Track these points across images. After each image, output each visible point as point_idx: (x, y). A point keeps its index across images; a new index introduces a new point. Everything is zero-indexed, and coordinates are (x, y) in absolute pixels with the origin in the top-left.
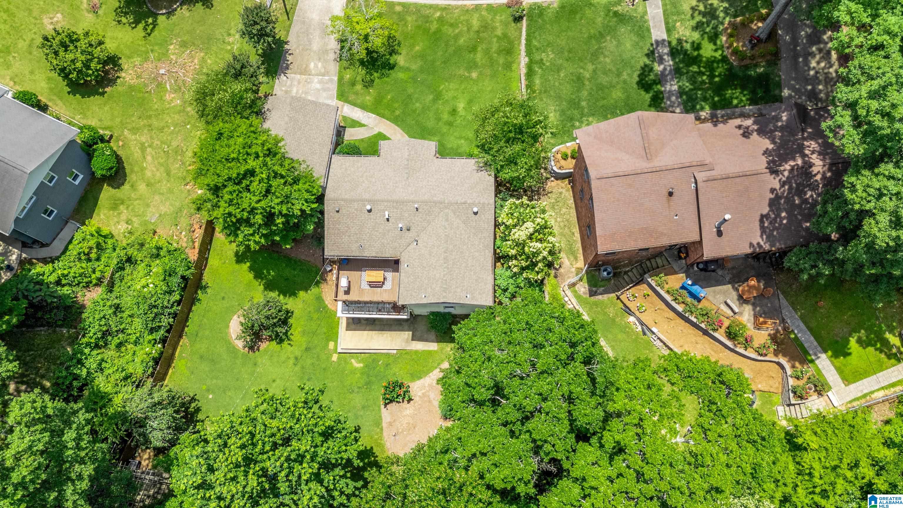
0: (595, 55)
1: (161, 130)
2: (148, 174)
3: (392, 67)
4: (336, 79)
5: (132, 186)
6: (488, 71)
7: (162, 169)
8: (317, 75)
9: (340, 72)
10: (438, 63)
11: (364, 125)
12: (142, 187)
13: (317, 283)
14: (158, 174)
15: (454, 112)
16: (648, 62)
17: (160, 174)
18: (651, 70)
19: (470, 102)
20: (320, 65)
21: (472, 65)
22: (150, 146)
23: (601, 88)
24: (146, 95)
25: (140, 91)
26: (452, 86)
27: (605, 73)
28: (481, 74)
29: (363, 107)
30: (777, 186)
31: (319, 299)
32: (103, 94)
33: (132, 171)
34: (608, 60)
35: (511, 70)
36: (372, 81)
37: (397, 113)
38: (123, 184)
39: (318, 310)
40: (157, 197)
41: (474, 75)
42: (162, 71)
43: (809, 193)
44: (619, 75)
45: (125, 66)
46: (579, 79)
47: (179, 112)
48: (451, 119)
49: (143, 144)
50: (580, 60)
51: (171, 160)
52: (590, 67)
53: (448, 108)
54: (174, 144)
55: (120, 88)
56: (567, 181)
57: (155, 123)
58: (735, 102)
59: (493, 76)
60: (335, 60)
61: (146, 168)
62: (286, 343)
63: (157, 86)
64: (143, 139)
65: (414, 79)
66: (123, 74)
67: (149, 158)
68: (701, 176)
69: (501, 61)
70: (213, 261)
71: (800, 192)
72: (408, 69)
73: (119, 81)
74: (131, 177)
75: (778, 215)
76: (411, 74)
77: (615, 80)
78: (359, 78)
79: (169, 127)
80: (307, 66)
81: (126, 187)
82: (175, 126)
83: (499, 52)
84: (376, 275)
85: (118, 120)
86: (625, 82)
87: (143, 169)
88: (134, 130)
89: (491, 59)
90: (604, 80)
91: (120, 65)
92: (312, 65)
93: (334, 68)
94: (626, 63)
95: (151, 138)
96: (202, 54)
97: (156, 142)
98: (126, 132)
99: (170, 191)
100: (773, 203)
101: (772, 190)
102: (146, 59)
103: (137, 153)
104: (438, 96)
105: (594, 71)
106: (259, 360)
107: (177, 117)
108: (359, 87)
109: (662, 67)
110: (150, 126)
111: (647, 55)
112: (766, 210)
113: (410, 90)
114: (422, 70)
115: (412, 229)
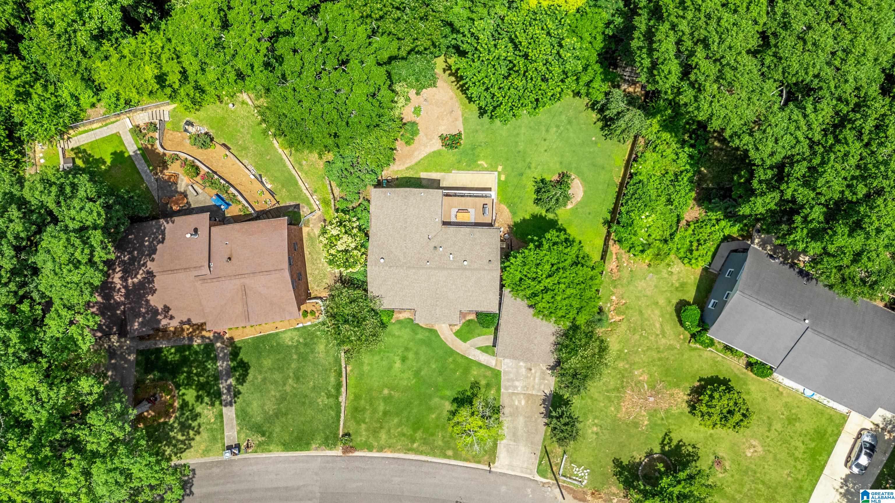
0: (283, 398)
1: (649, 348)
2: (657, 312)
3: (455, 400)
4: (502, 390)
5: (670, 302)
6: (374, 394)
7: (646, 316)
8: (518, 394)
9: (499, 396)
10: (416, 403)
11: (479, 348)
12: (662, 302)
13: (516, 225)
14: (649, 312)
15: (404, 359)
16: (240, 387)
17: (647, 312)
18: (237, 380)
19: (390, 368)
20: (516, 403)
21: (387, 400)
22: (657, 335)
23: (280, 369)
24: (664, 379)
25: (669, 382)
26: (405, 383)
27: (276, 382)
28: (381, 392)
29: (479, 365)
30: (149, 263)
31: (514, 213)
32: (701, 380)
33: (671, 315)
34: (273, 393)
35: (355, 394)
36: (472, 388)
37: (451, 360)
38: (677, 303)
39: (515, 204)
40: (649, 293)
41: (386, 392)
42: (652, 399)
43: (126, 258)
44: (264, 379)
45: (685, 405)
46: (297, 379)
47: (634, 363)
48: (406, 354)
49: (664, 336)
50: (295, 395)
51: (639, 323)
52: (288, 388)
53: (409, 363)
54: (637, 337)
55: (687, 385)
56: (313, 295)
57: (655, 355)
58: (173, 350)
59: (370, 390)
60: (504, 407)
61: (660, 316)
62: (539, 179)
63: (655, 386)
64: (663, 341)
65: (437, 389)
66: (686, 398)
67: (658, 325)
68: (205, 270)
69: (362, 402)
70: (600, 242)
71: (133, 260)
72: (442, 398)
73: (689, 392)
74: (671, 309)
75: (152, 242)
76: (439, 394)
77: (268, 375)
78: (483, 390)
79: (643, 351)
80: (527, 402)
81: (675, 301)
82: (637, 352)
83: (364, 410)
84: (462, 217)
85: (686, 356)
86: (260, 372)
87: (662, 316)
88: (671, 348)
89: (371, 405)
90: (277, 376)
91: (689, 406)
92: (523, 402)
93: (504, 400)
94: (259, 389)
95: (657, 342)
96: (619, 415)
97: (652, 338)
98: (678, 346)
99: (638, 298)
100: (154, 251)
101: (153, 260)
102: (667, 411)
103: (668, 328)
104: (417, 373)
105: (285, 384)
106: (558, 166)
107: (637, 359)
108: (483, 382)
109: (229, 382)
110: (659, 352)
111: (239, 393)
112: (159, 247)
113: (440, 379)
114: (430, 397)
115: (432, 248)
